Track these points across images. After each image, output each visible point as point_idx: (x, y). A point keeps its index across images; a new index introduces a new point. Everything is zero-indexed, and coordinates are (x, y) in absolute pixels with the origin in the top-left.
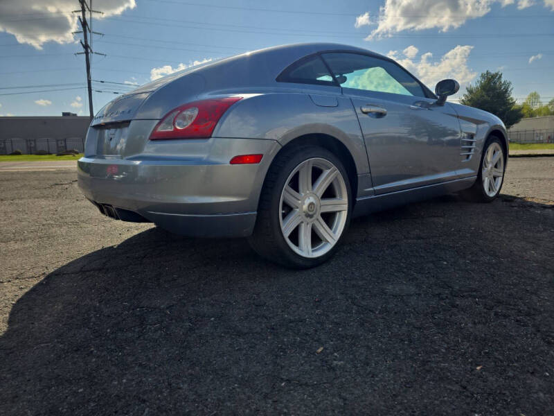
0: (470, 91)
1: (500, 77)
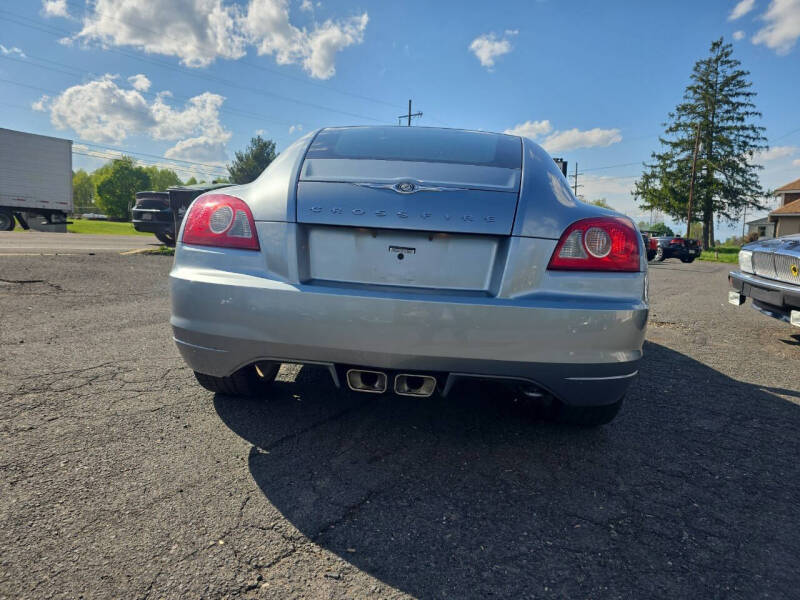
0: (240, 159)
1: (274, 147)
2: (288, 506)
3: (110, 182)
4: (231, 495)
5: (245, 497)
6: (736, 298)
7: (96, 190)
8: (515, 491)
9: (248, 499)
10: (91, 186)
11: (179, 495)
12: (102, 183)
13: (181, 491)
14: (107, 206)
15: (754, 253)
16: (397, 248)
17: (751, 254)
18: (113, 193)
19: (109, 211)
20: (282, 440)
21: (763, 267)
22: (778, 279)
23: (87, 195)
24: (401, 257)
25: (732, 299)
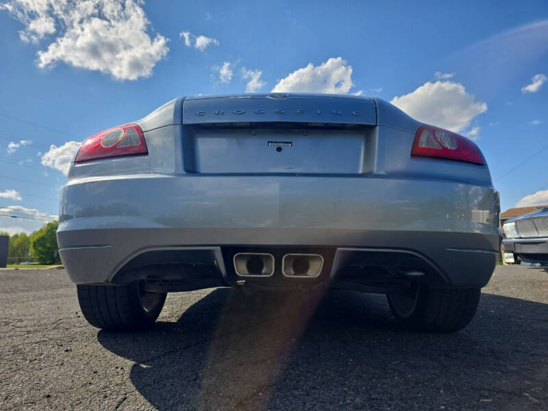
2: (171, 401)
3: (43, 238)
4: (106, 397)
5: (120, 398)
6: (511, 257)
7: (32, 245)
8: (410, 376)
9: (125, 399)
10: (29, 243)
11: (46, 400)
12: (37, 239)
13: (49, 396)
14: (38, 255)
15: (516, 222)
16: (276, 142)
17: (514, 224)
18: (43, 246)
19: (40, 259)
20: (165, 354)
21: (526, 230)
22: (540, 235)
23: (25, 250)
24: (279, 149)
25: (507, 258)
